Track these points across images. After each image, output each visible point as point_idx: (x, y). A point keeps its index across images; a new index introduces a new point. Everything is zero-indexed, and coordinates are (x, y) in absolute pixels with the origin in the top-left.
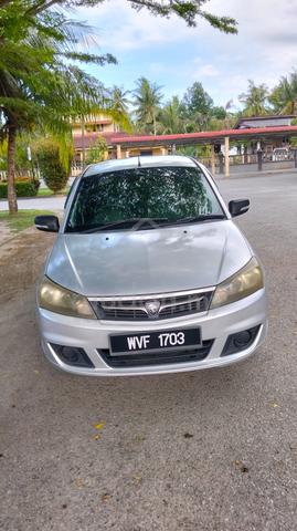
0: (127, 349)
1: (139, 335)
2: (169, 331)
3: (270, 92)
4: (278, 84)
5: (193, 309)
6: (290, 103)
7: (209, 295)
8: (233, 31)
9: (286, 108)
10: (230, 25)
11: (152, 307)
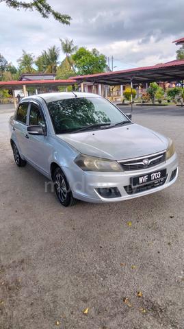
0: (139, 184)
1: (143, 176)
2: (155, 172)
3: (35, 59)
4: (41, 54)
5: (160, 161)
6: (49, 67)
7: (164, 154)
8: (67, 23)
9: (48, 69)
10: (68, 20)
11: (146, 162)
